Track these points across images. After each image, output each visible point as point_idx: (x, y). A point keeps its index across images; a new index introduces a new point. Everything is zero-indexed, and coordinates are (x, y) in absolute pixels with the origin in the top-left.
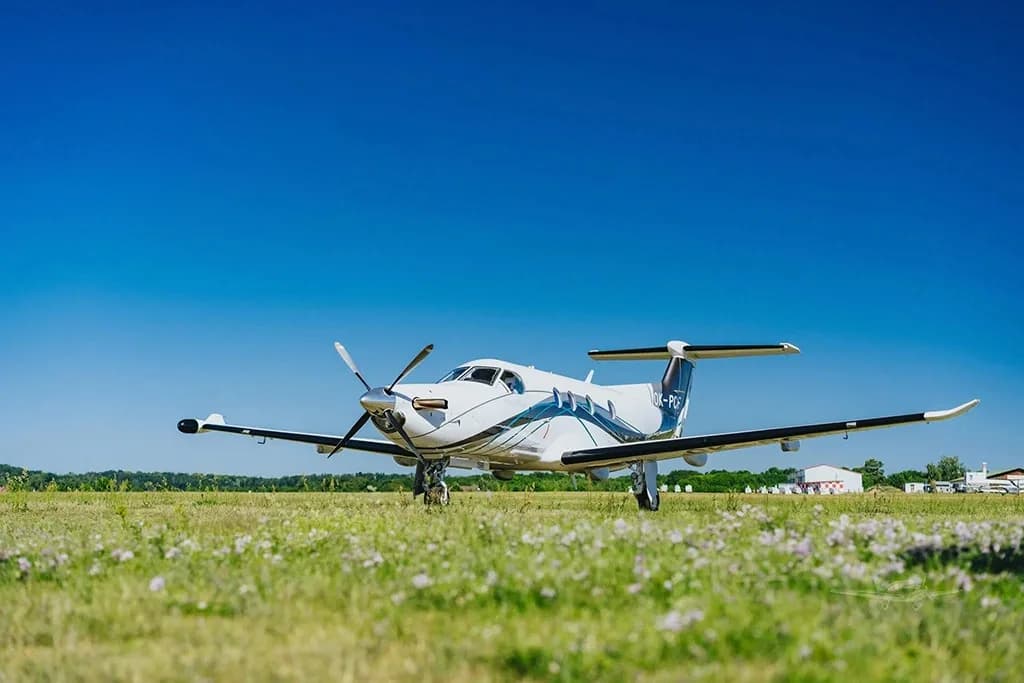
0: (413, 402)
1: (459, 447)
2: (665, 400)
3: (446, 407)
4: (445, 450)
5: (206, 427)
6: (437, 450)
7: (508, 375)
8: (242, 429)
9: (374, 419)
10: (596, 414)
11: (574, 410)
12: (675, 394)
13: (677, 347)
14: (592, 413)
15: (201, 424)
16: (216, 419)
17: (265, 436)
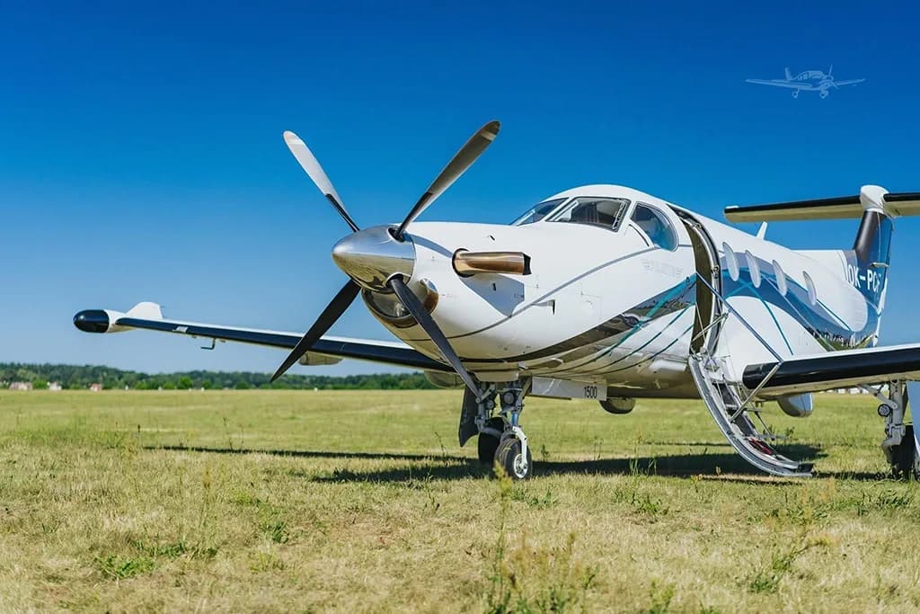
0: (454, 258)
1: (553, 358)
2: (863, 278)
3: (526, 271)
4: (524, 364)
5: (123, 323)
6: (506, 365)
7: (643, 214)
8: (176, 326)
9: (367, 296)
10: (789, 294)
11: (757, 286)
12: (874, 268)
13: (874, 194)
14: (784, 293)
15: (114, 317)
16: (147, 310)
17: (215, 337)
